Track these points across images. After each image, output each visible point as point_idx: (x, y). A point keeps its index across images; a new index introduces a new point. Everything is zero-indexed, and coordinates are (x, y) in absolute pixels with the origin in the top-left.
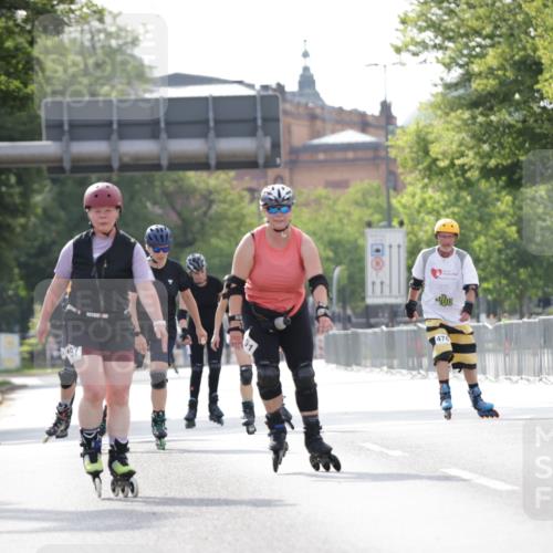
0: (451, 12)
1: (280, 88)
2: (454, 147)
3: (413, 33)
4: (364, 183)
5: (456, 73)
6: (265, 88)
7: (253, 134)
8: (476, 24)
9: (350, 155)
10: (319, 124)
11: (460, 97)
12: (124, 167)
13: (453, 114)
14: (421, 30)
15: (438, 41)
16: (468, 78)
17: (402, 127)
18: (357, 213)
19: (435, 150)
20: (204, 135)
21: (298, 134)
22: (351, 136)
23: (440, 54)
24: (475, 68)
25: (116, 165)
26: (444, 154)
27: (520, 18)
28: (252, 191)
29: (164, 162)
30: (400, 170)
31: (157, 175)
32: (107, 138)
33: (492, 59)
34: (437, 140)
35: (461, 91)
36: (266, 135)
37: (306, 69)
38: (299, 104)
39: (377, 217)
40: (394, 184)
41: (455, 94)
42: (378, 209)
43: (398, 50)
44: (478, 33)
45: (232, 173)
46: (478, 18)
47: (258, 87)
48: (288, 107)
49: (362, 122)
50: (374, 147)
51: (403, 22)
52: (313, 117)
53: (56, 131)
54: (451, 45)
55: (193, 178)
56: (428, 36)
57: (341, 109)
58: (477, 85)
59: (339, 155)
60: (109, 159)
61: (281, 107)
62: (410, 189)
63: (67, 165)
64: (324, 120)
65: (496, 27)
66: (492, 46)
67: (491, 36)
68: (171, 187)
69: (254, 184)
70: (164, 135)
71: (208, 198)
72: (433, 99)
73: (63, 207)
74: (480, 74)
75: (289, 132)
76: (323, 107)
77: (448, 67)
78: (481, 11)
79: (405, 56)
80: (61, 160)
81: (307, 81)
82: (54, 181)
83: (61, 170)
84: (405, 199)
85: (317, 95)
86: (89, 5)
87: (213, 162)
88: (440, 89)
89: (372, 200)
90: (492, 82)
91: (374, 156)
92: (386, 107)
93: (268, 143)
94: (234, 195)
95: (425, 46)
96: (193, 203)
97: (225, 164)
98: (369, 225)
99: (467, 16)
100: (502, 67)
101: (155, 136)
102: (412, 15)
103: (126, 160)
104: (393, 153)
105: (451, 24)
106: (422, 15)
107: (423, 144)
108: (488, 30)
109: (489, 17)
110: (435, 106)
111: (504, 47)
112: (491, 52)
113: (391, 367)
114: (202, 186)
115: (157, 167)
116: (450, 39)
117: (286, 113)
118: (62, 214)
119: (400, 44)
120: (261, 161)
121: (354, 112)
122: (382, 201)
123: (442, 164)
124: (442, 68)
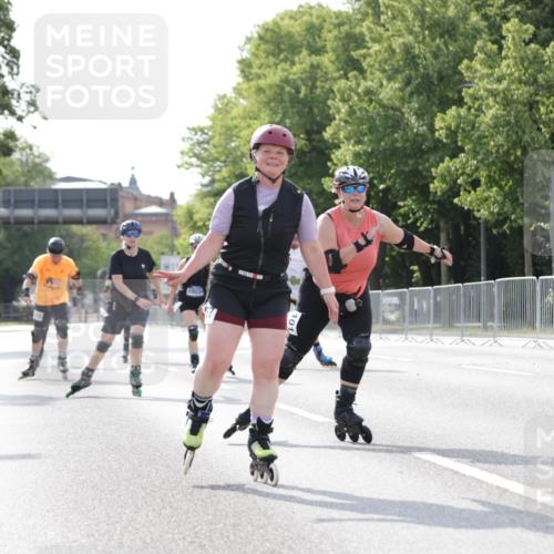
0: (205, 149)
1: (120, 184)
2: (205, 216)
3: (186, 158)
4: (161, 232)
5: (207, 180)
6: (112, 184)
7: (105, 207)
8: (216, 155)
9: (154, 218)
10: (138, 203)
11: (209, 192)
12: (41, 222)
13: (205, 200)
14: (190, 157)
15: (199, 163)
16: (213, 182)
17: (181, 207)
18: (156, 248)
19: (196, 217)
20: (81, 207)
21: (128, 207)
22: (154, 209)
23: (199, 170)
24: (217, 177)
25: (36, 221)
26: (201, 219)
27: (239, 153)
28: (104, 235)
29: (61, 220)
30: (178, 227)
31: (57, 227)
32: (32, 207)
33: (225, 173)
34: (198, 212)
35: (209, 189)
36: (112, 207)
37: (133, 176)
38: (128, 193)
39: (166, 250)
40: (175, 234)
41: (205, 190)
42: (167, 246)
43: (179, 167)
44: (217, 160)
45: (94, 227)
46: (218, 153)
47: (109, 183)
48: (124, 194)
49: (160, 202)
50: (166, 215)
51: (182, 153)
52: (136, 199)
53: (6, 204)
54: (205, 165)
55: (75, 228)
56: (194, 160)
57: (149, 197)
58: (217, 185)
59: (148, 219)
60: (33, 218)
61: (120, 193)
62: (183, 236)
63: (12, 221)
64: (141, 201)
65: (227, 157)
66: (226, 166)
67: (225, 162)
68: (63, 232)
69: (105, 232)
70: (60, 207)
71: (82, 239)
72: (196, 192)
73: (10, 241)
74: (219, 181)
75: (123, 205)
76: (141, 194)
77: (203, 176)
78: (220, 149)
79: (182, 169)
80: (8, 218)
81: (133, 181)
82: (6, 229)
83: (9, 223)
84: (181, 241)
85: (137, 189)
86: (26, 142)
87: (85, 220)
88: (199, 187)
89: (164, 241)
90: (225, 184)
91: (165, 219)
92: (172, 195)
93: (112, 212)
94: (95, 237)
95: (192, 165)
96: (75, 240)
97: (91, 222)
98: (163, 254)
99: (213, 151)
100: (229, 177)
101: (56, 207)
102: (186, 150)
103: (42, 219)
104: (175, 218)
105: (204, 154)
106: (191, 150)
107: (190, 214)
108: (223, 158)
109: (223, 153)
110: (197, 195)
111: (230, 168)
112: (224, 170)
113: (172, 325)
114: (79, 233)
115: (57, 223)
116: (205, 162)
117: (123, 197)
118: (9, 245)
119: (180, 164)
120: (109, 220)
121: (156, 198)
122: (169, 242)
123: (200, 224)
124: (200, 176)
